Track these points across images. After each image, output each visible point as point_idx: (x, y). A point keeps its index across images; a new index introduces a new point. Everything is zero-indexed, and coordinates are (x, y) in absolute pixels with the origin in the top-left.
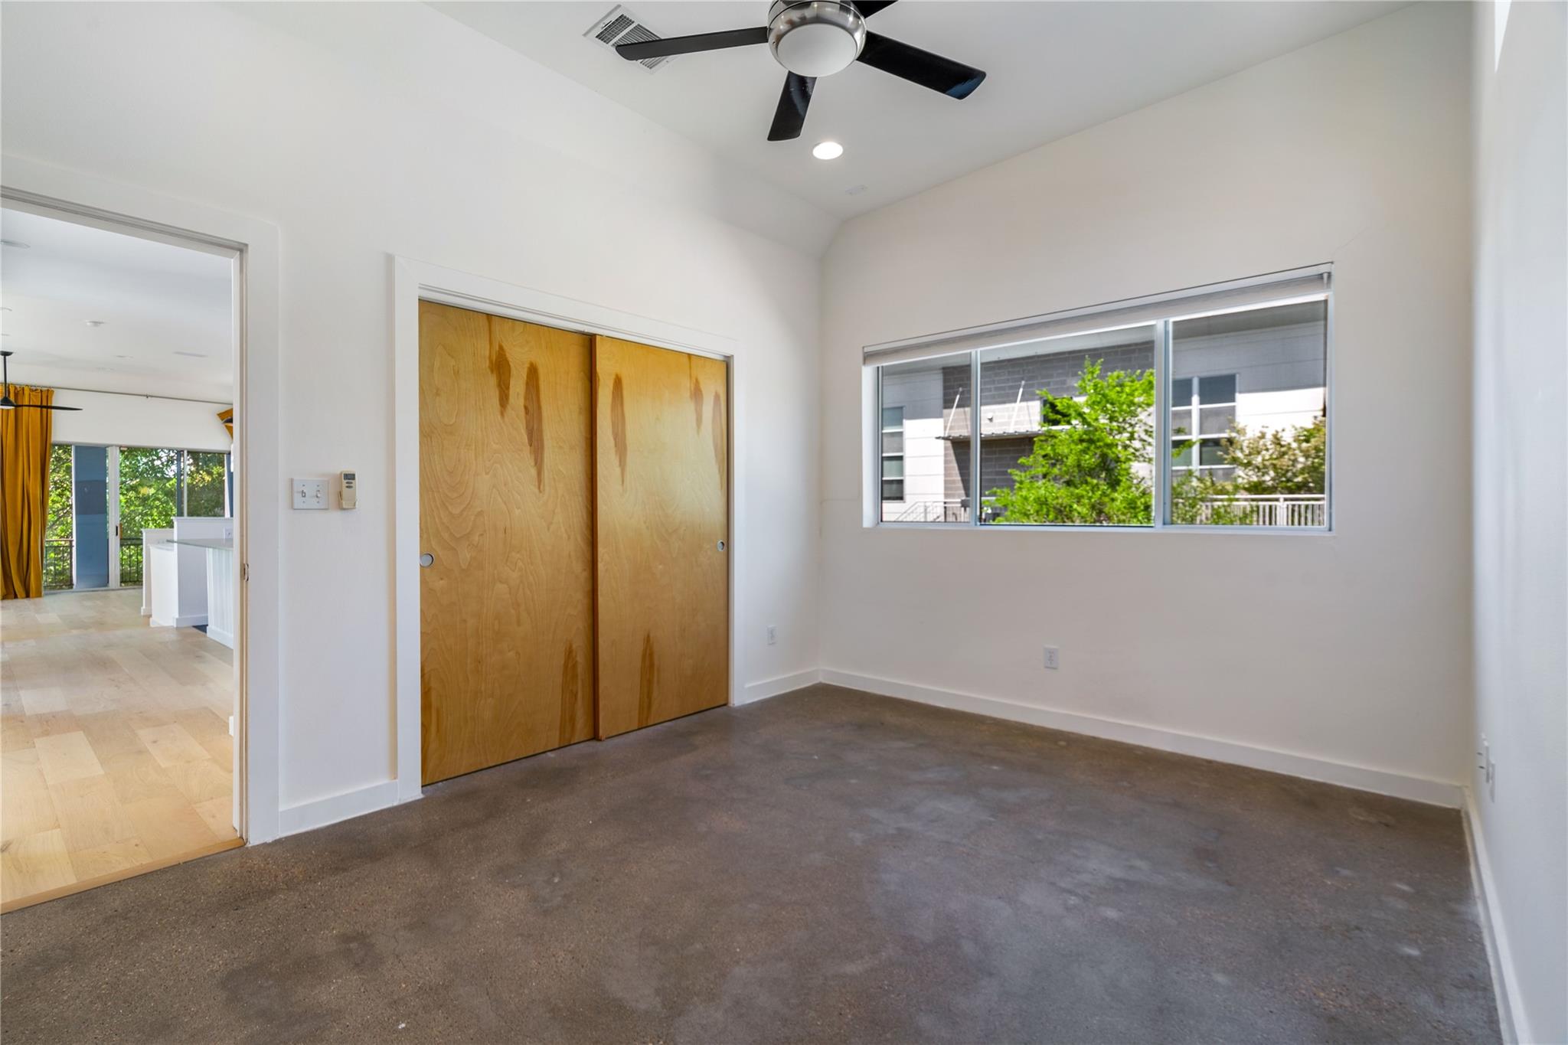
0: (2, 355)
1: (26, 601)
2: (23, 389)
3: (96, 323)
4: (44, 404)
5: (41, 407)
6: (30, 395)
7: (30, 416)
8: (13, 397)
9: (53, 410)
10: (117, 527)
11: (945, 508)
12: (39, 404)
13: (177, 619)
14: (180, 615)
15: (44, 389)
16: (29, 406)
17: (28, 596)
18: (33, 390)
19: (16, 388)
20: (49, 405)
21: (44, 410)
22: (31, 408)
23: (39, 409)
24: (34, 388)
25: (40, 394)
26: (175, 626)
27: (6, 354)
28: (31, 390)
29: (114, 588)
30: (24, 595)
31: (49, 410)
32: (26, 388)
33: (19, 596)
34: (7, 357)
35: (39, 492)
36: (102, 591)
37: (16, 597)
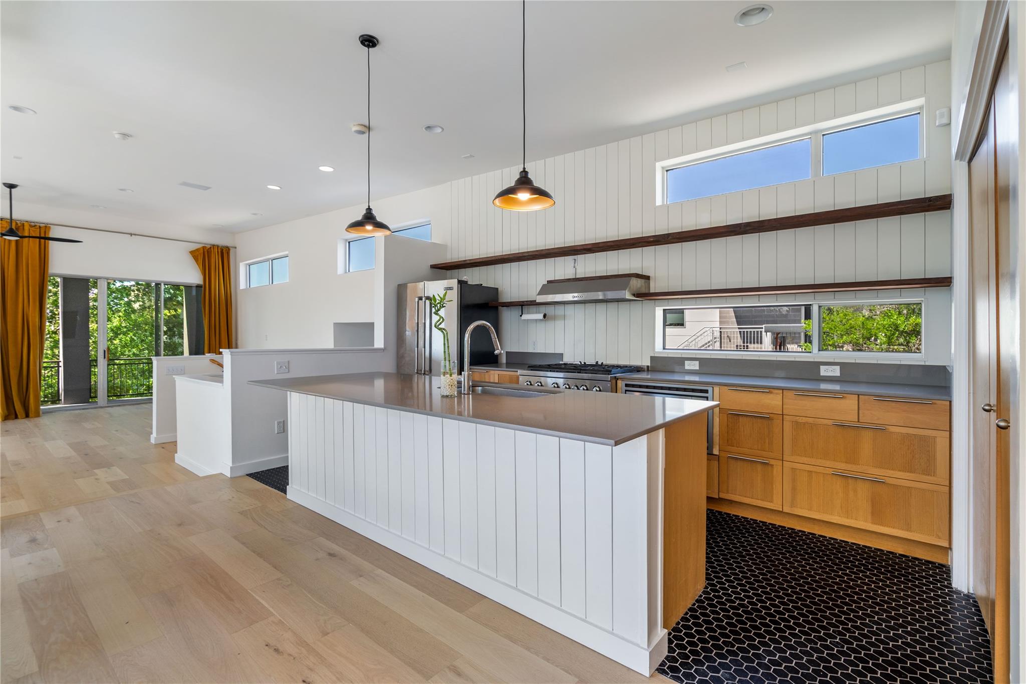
0: (8, 187)
1: (26, 421)
2: (23, 225)
3: (125, 135)
4: (43, 235)
5: (40, 238)
6: (29, 230)
7: (30, 247)
8: (14, 229)
9: (51, 242)
10: (105, 351)
11: (721, 332)
12: (38, 235)
13: (231, 467)
14: (233, 464)
15: (41, 225)
16: (29, 237)
17: (27, 416)
18: (33, 225)
19: (16, 223)
20: (47, 236)
21: (43, 241)
22: (31, 239)
23: (38, 240)
24: (33, 224)
25: (39, 230)
26: (229, 475)
27: (11, 186)
28: (31, 226)
29: (102, 405)
30: (24, 415)
31: (46, 241)
32: (26, 224)
33: (19, 416)
34: (12, 190)
35: (37, 319)
36: (92, 408)
37: (16, 417)
